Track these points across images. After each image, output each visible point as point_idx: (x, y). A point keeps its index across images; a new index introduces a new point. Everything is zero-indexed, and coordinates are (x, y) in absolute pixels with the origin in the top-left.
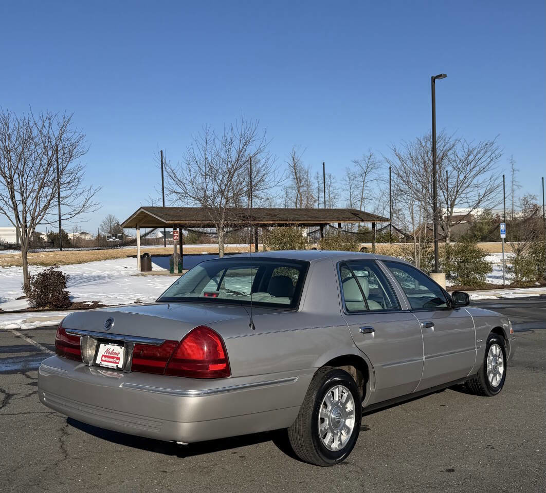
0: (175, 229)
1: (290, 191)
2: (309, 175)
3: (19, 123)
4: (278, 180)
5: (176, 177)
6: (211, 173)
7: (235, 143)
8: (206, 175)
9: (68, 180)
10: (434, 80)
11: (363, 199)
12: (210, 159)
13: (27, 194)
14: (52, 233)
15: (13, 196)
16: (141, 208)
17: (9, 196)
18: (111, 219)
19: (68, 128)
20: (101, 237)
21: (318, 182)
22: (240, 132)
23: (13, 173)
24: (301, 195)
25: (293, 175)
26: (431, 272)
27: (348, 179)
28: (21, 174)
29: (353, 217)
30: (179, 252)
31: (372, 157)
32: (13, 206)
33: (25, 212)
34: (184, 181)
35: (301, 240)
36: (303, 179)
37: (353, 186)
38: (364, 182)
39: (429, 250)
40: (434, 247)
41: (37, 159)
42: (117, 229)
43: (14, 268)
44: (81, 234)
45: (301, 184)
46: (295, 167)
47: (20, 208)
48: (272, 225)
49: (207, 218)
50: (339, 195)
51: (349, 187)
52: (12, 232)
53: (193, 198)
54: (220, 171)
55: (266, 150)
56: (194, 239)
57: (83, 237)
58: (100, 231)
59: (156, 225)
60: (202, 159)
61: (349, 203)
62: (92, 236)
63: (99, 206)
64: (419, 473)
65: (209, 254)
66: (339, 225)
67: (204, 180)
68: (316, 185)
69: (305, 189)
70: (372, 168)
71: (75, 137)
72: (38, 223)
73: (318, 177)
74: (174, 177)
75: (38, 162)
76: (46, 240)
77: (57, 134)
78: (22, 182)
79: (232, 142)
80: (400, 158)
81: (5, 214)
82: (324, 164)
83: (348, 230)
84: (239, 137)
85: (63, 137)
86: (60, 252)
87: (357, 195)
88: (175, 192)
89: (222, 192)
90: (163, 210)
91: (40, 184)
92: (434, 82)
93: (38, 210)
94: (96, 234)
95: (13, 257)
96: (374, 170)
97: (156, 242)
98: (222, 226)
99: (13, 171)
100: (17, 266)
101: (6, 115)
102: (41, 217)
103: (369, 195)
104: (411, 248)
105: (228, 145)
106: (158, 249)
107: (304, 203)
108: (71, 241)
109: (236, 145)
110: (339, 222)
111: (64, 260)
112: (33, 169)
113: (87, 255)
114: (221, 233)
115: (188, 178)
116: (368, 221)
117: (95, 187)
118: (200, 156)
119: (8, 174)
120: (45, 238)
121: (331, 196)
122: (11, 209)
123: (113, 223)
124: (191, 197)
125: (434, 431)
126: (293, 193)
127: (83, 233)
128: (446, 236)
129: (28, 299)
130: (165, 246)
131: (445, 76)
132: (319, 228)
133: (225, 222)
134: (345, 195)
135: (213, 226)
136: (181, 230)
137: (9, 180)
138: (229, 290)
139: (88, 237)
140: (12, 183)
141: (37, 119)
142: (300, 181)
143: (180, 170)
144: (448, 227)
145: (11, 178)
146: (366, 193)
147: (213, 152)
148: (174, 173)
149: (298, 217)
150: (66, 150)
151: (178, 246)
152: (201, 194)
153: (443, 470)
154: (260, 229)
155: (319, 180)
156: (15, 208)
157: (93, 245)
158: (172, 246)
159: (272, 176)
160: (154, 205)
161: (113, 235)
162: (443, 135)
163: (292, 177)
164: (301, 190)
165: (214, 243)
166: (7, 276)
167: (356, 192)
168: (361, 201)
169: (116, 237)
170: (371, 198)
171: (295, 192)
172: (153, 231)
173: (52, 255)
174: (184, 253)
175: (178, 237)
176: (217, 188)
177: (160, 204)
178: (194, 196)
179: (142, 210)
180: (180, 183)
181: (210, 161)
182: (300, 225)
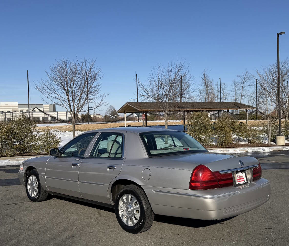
0: (143, 113)
1: (202, 92)
2: (213, 84)
3: (71, 64)
4: (195, 89)
5: (144, 88)
6: (162, 85)
7: (173, 71)
8: (159, 87)
9: (93, 91)
10: (278, 35)
11: (242, 96)
12: (161, 79)
13: (75, 98)
14: (83, 115)
15: (68, 99)
16: (127, 103)
17: (67, 99)
18: (111, 107)
19: (94, 66)
20: (107, 117)
21: (218, 87)
22: (176, 65)
23: (68, 88)
24: (208, 94)
25: (204, 84)
26: (277, 136)
27: (234, 86)
28: (72, 88)
29: (235, 107)
30: (145, 125)
31: (247, 73)
32: (68, 104)
33: (74, 106)
34: (148, 90)
35: (207, 119)
36: (209, 86)
37: (237, 89)
38: (243, 87)
39: (276, 124)
40: (278, 122)
41: (79, 81)
42: (114, 113)
43: (67, 132)
44: (97, 115)
45: (209, 89)
46: (205, 80)
47: (72, 104)
48: (192, 111)
49: (159, 108)
50: (229, 94)
51: (234, 90)
52: (64, 114)
53: (152, 98)
54: (166, 85)
55: (189, 74)
56: (152, 118)
57: (98, 116)
58: (106, 114)
59: (133, 111)
60: (157, 79)
61: (235, 98)
62: (102, 116)
63: (108, 103)
64: (255, 229)
65: (160, 126)
66: (228, 111)
67: (158, 89)
68: (216, 89)
69: (210, 91)
70: (247, 79)
71: (97, 70)
72: (80, 112)
73: (217, 85)
74: (143, 88)
75: (80, 82)
76: (80, 118)
77: (88, 69)
78: (73, 92)
79: (171, 70)
80: (260, 76)
81: (65, 107)
82: (220, 79)
83: (234, 112)
84: (175, 68)
85: (91, 70)
86: (88, 125)
87: (239, 94)
88: (143, 95)
89: (167, 95)
90: (137, 104)
91: (81, 93)
92: (278, 36)
93: (80, 105)
94: (104, 115)
95: (66, 127)
96: (248, 80)
97: (134, 119)
98: (166, 112)
99: (68, 87)
100: (68, 131)
101: (65, 60)
102: (81, 108)
103: (245, 94)
104: (266, 123)
105: (170, 72)
106: (135, 123)
107: (210, 98)
108: (92, 119)
109: (174, 72)
110: (228, 109)
111: (90, 129)
112: (78, 85)
113: (101, 126)
114: (166, 116)
115: (150, 89)
116: (243, 108)
117: (106, 94)
118: (156, 78)
119: (66, 89)
120: (80, 117)
121: (225, 94)
122: (67, 105)
123: (112, 110)
124: (151, 98)
125: (266, 212)
126: (204, 93)
127: (98, 114)
128: (286, 117)
129: (76, 148)
130: (138, 122)
131: (284, 33)
132: (217, 112)
133: (169, 110)
134: (232, 94)
135: (162, 112)
136: (146, 114)
137: (67, 91)
138: (169, 144)
139: (100, 116)
140: (68, 93)
141: (80, 62)
142: (208, 87)
143: (146, 84)
144: (287, 112)
145: (68, 90)
146: (244, 93)
147: (162, 75)
148: (143, 86)
149: (206, 106)
150: (93, 77)
151: (145, 122)
152: (156, 96)
153: (267, 228)
154: (186, 113)
155: (218, 86)
156: (70, 104)
157: (103, 121)
158: (142, 122)
159: (192, 87)
160: (133, 102)
161: (112, 116)
162: (287, 61)
163: (203, 85)
164: (208, 92)
165: (163, 120)
166: (64, 136)
167: (239, 92)
168: (241, 97)
169: (114, 117)
170: (246, 95)
171: (205, 93)
172: (132, 114)
173: (84, 126)
174: (148, 125)
175: (144, 117)
176: (164, 94)
177: (136, 101)
178: (153, 97)
179: (127, 104)
180: (146, 91)
181: (161, 80)
182: (206, 111)
